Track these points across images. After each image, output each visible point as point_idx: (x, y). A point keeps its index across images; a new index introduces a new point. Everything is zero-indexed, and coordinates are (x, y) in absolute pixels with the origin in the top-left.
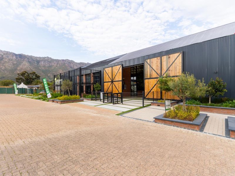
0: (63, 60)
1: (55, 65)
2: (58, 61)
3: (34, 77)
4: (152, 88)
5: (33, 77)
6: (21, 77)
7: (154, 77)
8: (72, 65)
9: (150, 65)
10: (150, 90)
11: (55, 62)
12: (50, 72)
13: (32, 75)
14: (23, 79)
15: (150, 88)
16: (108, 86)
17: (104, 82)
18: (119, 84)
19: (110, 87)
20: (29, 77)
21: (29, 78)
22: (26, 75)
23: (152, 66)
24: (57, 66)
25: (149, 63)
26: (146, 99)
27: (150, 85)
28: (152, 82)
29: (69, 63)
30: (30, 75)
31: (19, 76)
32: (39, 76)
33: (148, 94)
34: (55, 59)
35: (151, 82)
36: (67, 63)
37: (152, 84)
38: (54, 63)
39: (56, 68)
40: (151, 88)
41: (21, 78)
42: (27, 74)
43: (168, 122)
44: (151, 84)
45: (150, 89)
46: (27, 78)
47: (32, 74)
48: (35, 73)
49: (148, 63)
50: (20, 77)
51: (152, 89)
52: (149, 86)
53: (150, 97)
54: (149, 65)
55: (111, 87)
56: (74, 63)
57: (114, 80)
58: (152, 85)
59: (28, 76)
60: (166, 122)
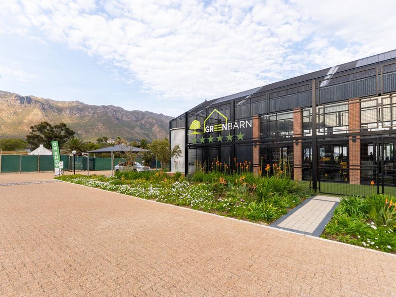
0: (104, 107)
1: (91, 115)
2: (95, 108)
3: (63, 133)
5: (60, 133)
6: (38, 133)
8: (119, 115)
11: (90, 110)
12: (82, 127)
13: (59, 130)
14: (41, 138)
20: (53, 134)
21: (53, 136)
22: (48, 130)
24: (93, 117)
29: (114, 111)
30: (55, 130)
31: (33, 131)
32: (72, 131)
34: (90, 106)
36: (110, 112)
38: (88, 112)
39: (92, 120)
41: (38, 136)
42: (48, 127)
46: (48, 135)
47: (59, 127)
48: (65, 125)
50: (34, 133)
56: (123, 111)
59: (51, 131)
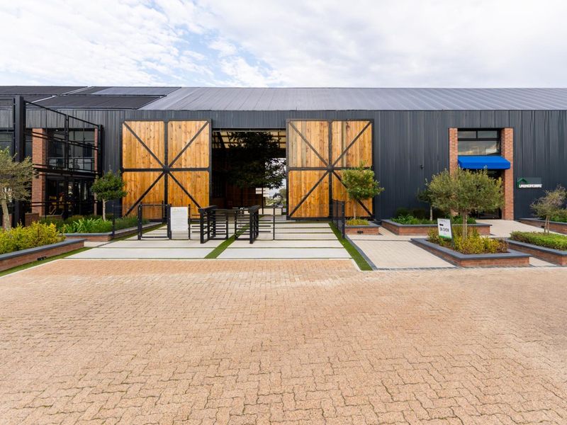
4: (307, 192)
7: (313, 166)
9: (304, 135)
10: (303, 198)
15: (303, 191)
16: (143, 185)
17: (123, 170)
18: (199, 179)
19: (157, 187)
23: (307, 140)
25: (300, 130)
26: (293, 219)
27: (303, 185)
28: (308, 179)
33: (296, 208)
35: (305, 178)
37: (308, 182)
40: (305, 191)
43: (485, 262)
44: (305, 184)
45: (303, 194)
49: (297, 131)
51: (309, 194)
52: (299, 188)
53: (303, 216)
54: (301, 135)
55: (159, 187)
57: (174, 166)
58: (307, 185)
60: (483, 262)
